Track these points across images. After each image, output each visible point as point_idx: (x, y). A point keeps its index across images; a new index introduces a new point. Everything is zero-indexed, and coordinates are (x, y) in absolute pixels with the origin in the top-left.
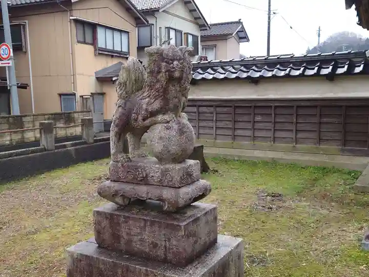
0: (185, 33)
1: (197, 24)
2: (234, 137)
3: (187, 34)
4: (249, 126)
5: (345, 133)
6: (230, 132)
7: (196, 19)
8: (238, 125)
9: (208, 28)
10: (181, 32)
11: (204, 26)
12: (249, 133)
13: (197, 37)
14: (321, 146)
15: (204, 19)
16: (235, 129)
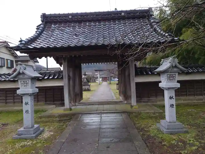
0: (6, 59)
1: (13, 56)
2: (6, 103)
3: (7, 60)
4: (12, 98)
5: (46, 98)
6: (4, 101)
7: (12, 54)
8: (8, 98)
9: (18, 58)
10: (4, 59)
11: (16, 56)
12: (12, 101)
13: (13, 61)
14: (39, 103)
15: (16, 54)
16: (6, 100)
